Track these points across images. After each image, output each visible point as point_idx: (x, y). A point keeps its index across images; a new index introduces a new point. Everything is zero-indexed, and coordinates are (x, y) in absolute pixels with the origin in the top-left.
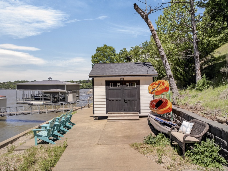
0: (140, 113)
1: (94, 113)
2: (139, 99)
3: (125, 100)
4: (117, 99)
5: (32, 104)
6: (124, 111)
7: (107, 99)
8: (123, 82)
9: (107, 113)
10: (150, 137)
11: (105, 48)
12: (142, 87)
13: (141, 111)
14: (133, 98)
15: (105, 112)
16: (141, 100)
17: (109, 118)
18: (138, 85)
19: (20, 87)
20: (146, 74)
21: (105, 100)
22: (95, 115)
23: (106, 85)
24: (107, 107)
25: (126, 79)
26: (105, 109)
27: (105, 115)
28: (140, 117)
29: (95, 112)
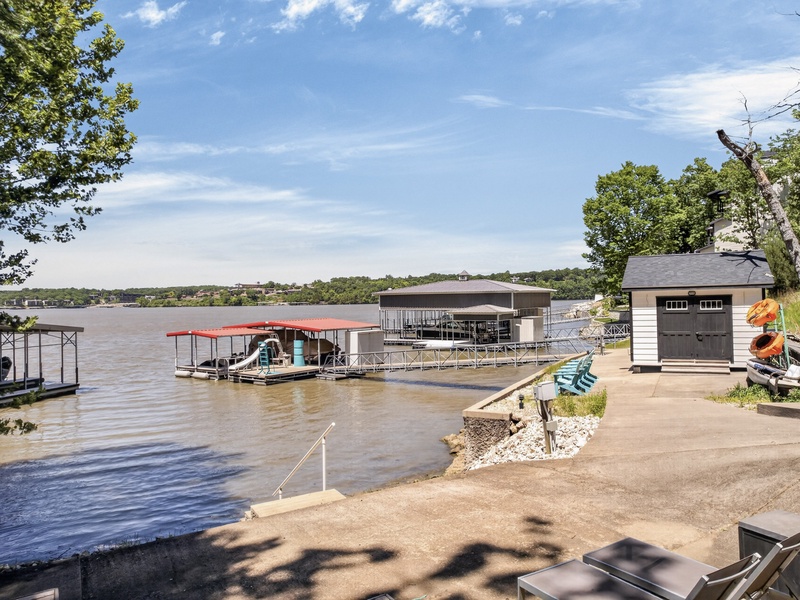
0: (732, 362)
1: (632, 360)
2: (730, 333)
3: (698, 335)
4: (672, 332)
5: (423, 346)
6: (697, 356)
7: (659, 333)
8: (693, 300)
9: (659, 360)
10: (738, 389)
11: (629, 173)
12: (736, 309)
13: (735, 359)
14: (717, 332)
15: (656, 357)
16: (735, 335)
17: (663, 369)
18: (727, 306)
19: (389, 301)
20: (746, 283)
21: (656, 335)
22: (635, 363)
23: (658, 305)
24: (659, 349)
25: (699, 292)
26: (656, 352)
27: (656, 363)
28: (733, 370)
29: (635, 357)
